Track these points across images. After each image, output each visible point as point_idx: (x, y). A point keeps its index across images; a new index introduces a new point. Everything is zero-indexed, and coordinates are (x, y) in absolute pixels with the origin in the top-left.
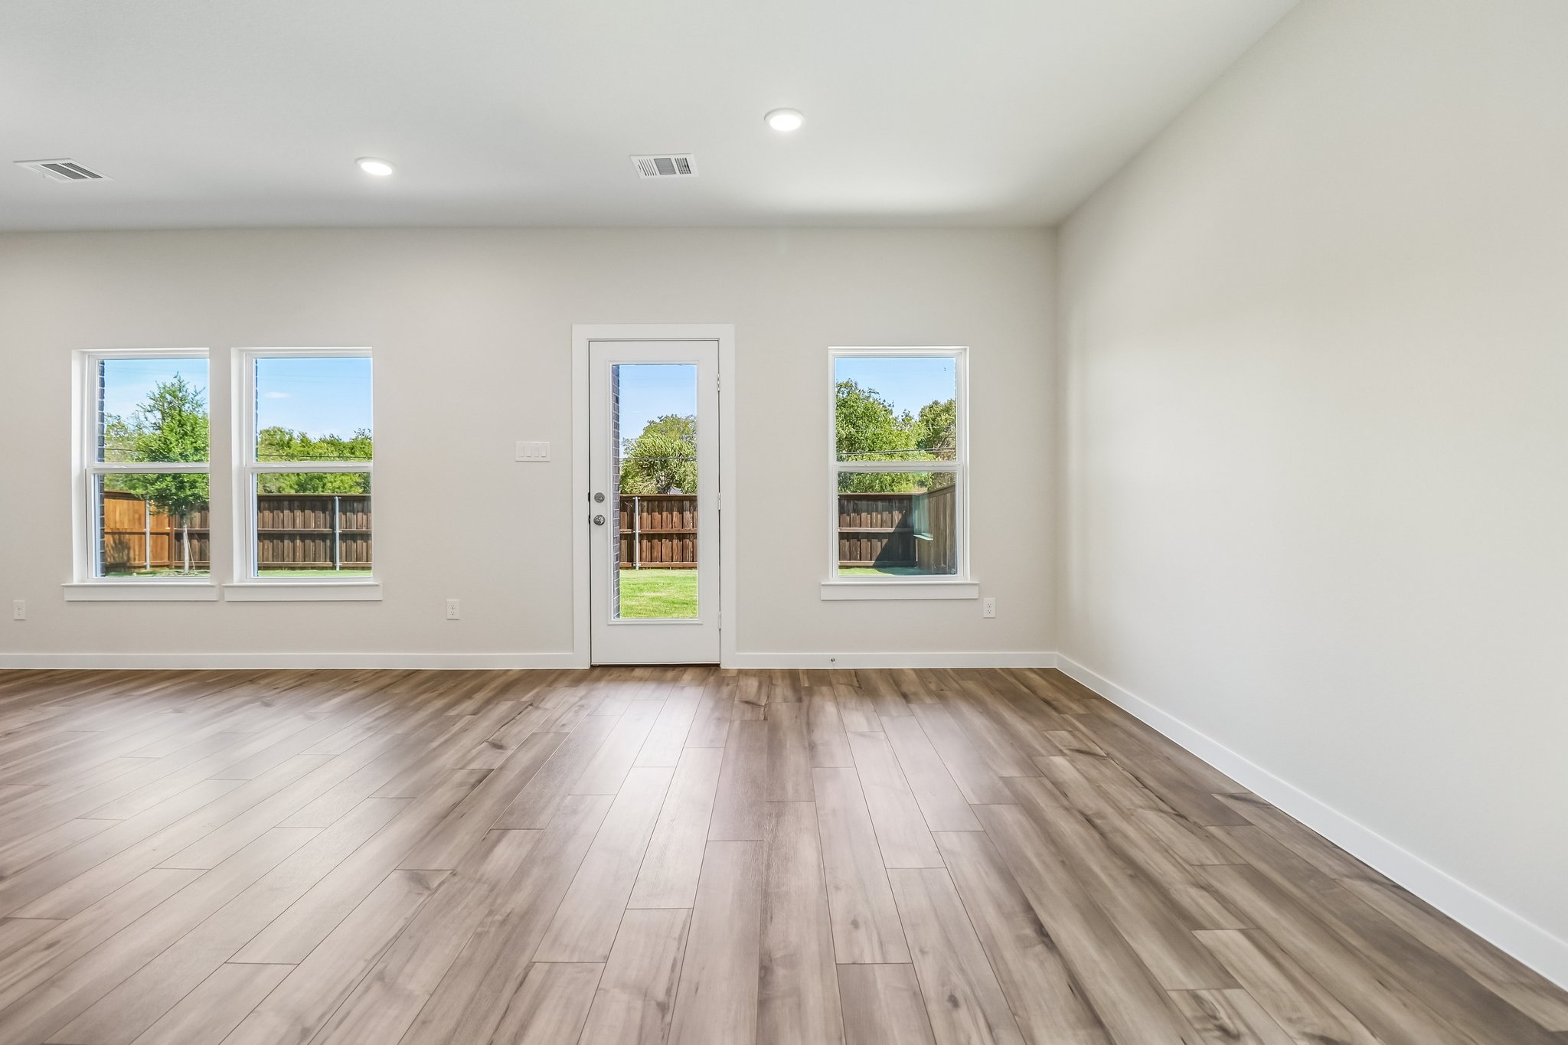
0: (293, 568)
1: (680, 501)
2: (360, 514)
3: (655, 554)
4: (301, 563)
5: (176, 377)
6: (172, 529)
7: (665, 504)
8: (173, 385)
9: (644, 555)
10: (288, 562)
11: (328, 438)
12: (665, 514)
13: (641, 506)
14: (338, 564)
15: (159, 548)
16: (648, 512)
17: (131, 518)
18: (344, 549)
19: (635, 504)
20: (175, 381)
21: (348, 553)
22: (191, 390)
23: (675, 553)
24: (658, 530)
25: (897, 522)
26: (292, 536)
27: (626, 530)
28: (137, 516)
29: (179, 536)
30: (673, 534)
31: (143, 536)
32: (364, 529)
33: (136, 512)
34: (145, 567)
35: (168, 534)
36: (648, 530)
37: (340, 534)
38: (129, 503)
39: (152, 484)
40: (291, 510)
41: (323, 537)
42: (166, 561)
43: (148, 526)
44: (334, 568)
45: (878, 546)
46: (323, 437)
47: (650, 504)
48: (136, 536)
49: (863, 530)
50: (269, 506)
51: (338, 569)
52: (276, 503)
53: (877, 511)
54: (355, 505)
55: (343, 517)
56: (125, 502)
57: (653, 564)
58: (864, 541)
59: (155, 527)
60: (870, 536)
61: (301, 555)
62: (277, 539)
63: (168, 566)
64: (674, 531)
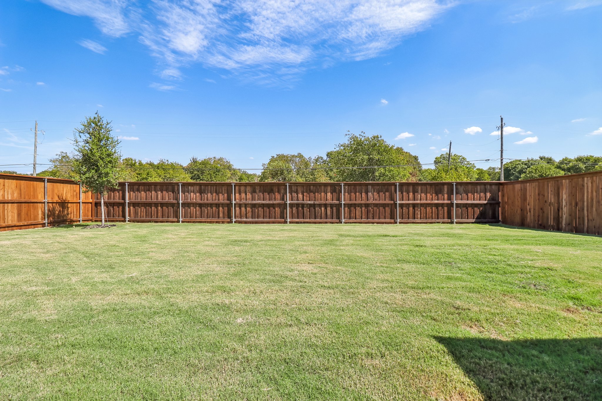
0: (156, 222)
1: (366, 185)
2: (192, 194)
3: (352, 215)
4: (161, 219)
5: (96, 114)
6: (93, 201)
7: (358, 187)
8: (95, 118)
9: (346, 215)
10: (154, 218)
11: (149, 163)
12: (357, 194)
13: (344, 188)
14: (181, 220)
15: (86, 210)
16: (348, 193)
17: (72, 194)
18: (183, 211)
19: (341, 188)
20: (96, 116)
21: (186, 213)
22: (105, 122)
23: (363, 214)
24: (354, 202)
25: (488, 197)
26: (156, 205)
27: (336, 202)
28: (75, 193)
29: (97, 204)
30: (362, 204)
31: (78, 204)
32: (194, 201)
33: (74, 191)
34: (79, 221)
35: (91, 203)
36: (348, 202)
37: (182, 203)
38: (71, 186)
39: (84, 175)
40: (156, 191)
41: (172, 205)
42: (90, 217)
43: (81, 199)
44: (178, 222)
45: (477, 211)
46: (147, 162)
47: (349, 187)
48: (75, 204)
49: (469, 202)
50: (144, 188)
51: (181, 222)
52: (147, 187)
53: (477, 193)
54: (190, 188)
55: (183, 195)
56: (69, 185)
57: (351, 220)
58: (470, 209)
59: (84, 200)
60: (474, 206)
61: (161, 215)
62: (148, 206)
63: (91, 220)
64: (363, 202)
